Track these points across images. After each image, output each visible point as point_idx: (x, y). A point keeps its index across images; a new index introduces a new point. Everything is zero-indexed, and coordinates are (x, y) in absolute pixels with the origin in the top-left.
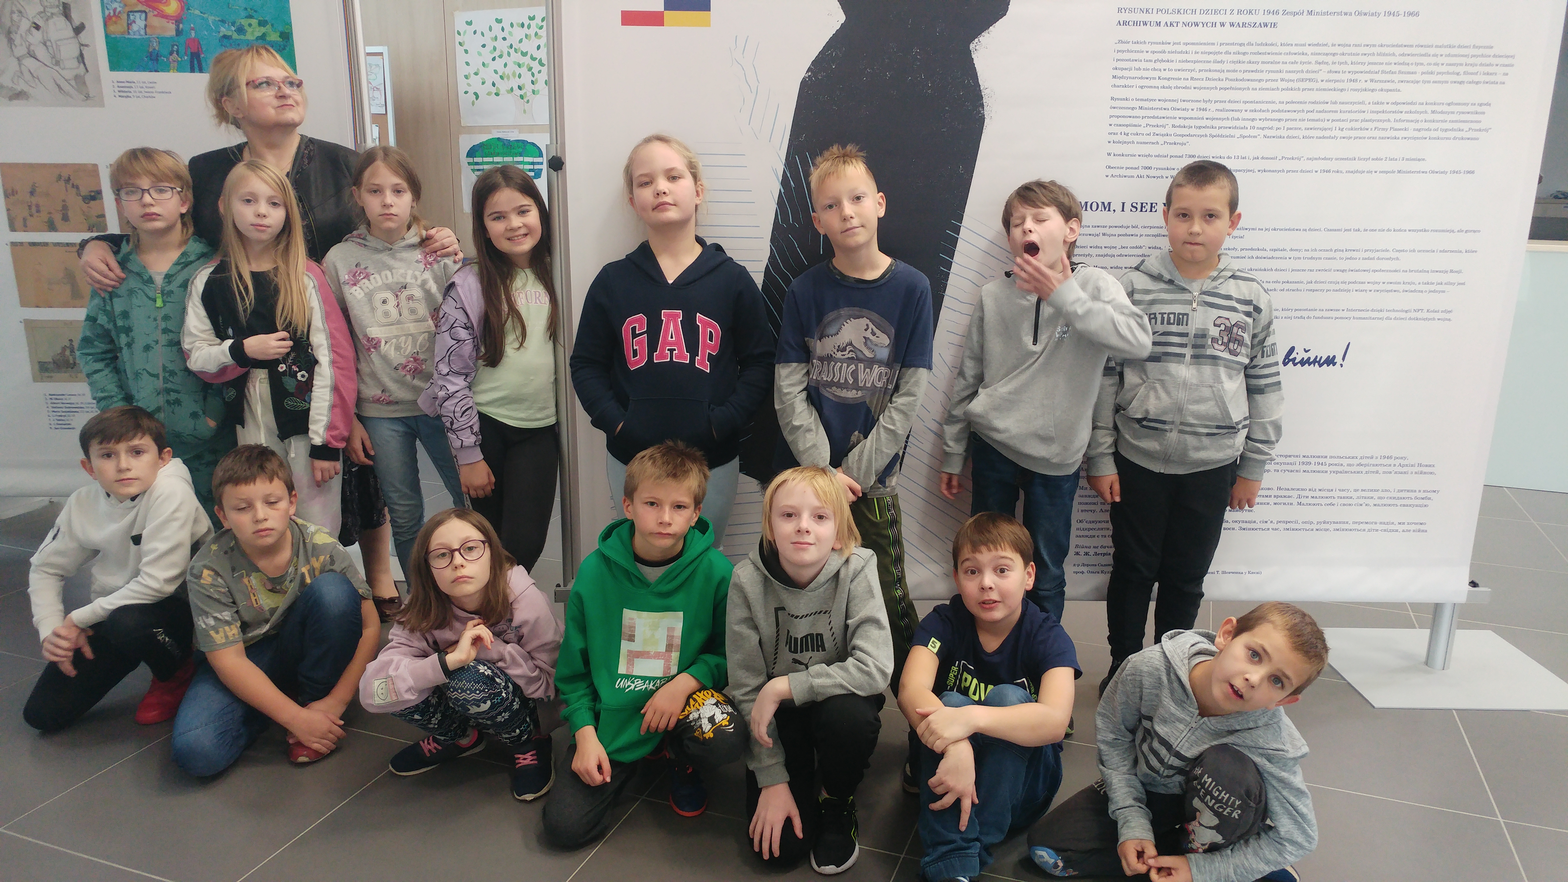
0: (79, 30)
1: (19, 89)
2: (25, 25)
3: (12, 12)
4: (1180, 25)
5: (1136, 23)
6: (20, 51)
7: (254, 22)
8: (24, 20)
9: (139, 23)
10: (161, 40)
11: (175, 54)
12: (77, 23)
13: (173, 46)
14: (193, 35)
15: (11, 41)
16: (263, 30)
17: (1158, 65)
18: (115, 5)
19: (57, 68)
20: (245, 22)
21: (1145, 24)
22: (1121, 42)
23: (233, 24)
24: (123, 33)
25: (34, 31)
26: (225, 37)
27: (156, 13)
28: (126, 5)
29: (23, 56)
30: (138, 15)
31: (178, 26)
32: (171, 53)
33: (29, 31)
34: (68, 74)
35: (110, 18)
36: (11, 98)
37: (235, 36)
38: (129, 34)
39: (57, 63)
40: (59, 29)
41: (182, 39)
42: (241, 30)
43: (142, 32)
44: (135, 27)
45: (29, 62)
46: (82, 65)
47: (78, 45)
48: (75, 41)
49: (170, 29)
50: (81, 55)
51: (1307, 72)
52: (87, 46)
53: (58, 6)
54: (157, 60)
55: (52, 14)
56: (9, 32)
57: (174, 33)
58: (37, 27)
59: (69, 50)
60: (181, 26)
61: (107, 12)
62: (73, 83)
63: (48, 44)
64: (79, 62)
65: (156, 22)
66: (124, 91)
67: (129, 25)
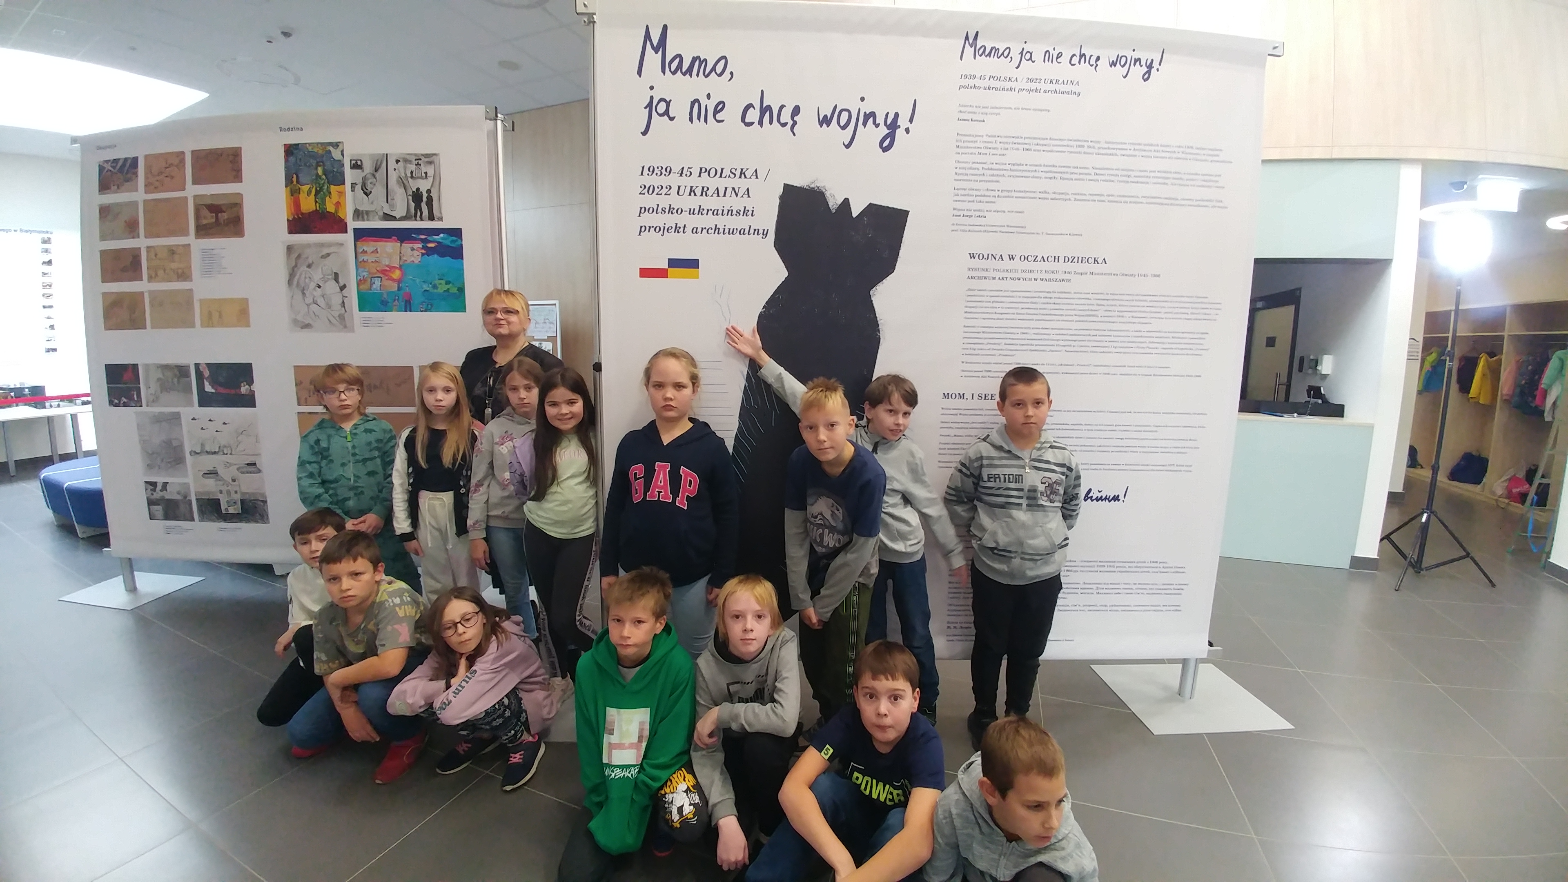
0: (343, 288)
1: (307, 323)
2: (313, 285)
3: (306, 278)
4: (1008, 279)
5: (980, 278)
6: (309, 300)
7: (443, 282)
8: (312, 283)
9: (377, 283)
10: (389, 293)
11: (396, 301)
13: (395, 296)
14: (407, 290)
15: (304, 294)
16: (448, 286)
17: (995, 305)
18: (365, 274)
19: (329, 310)
20: (437, 282)
21: (985, 278)
22: (970, 290)
23: (431, 284)
24: (368, 289)
25: (317, 288)
26: (425, 291)
27: (387, 278)
28: (370, 273)
29: (310, 304)
30: (376, 278)
31: (399, 285)
32: (395, 300)
33: (314, 289)
34: (336, 314)
35: (360, 280)
36: (302, 328)
37: (432, 290)
38: (371, 290)
39: (330, 307)
40: (331, 287)
41: (401, 293)
42: (435, 287)
43: (379, 288)
44: (374, 286)
45: (314, 307)
46: (343, 308)
47: (342, 297)
48: (340, 294)
49: (394, 287)
50: (343, 302)
51: (1092, 310)
52: (347, 297)
53: (331, 275)
54: (386, 305)
55: (329, 279)
56: (304, 290)
57: (396, 289)
58: (319, 287)
59: (336, 300)
60: (400, 285)
61: (359, 278)
62: (337, 318)
63: (325, 296)
64: (342, 307)
65: (388, 283)
66: (366, 323)
67: (371, 285)
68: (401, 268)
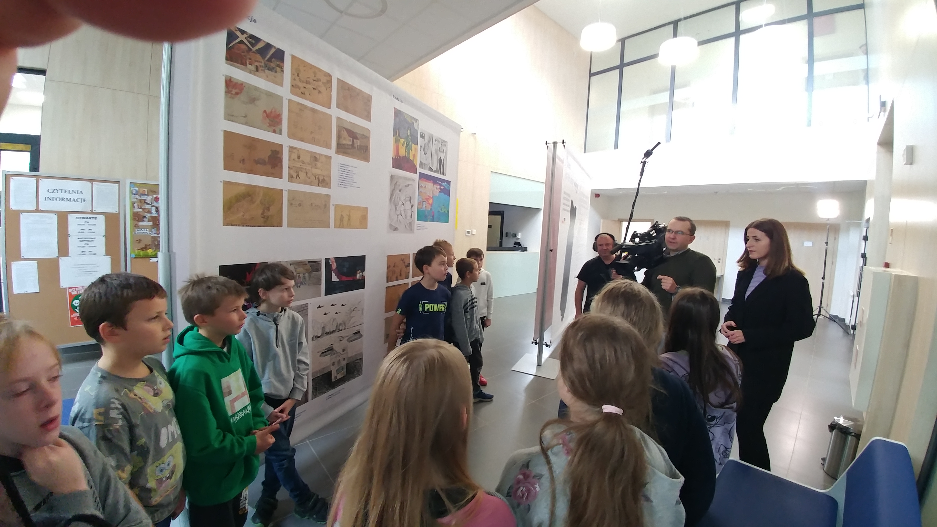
0: (412, 206)
1: (396, 227)
2: (400, 203)
3: (398, 198)
7: (444, 207)
8: (400, 202)
9: (424, 205)
11: (429, 217)
12: (412, 204)
13: (430, 213)
14: (433, 210)
15: (396, 208)
16: (445, 210)
23: (441, 208)
24: (421, 209)
26: (439, 211)
27: (428, 202)
28: (421, 199)
29: (398, 215)
30: (423, 202)
33: (401, 205)
34: (408, 222)
36: (394, 230)
39: (406, 218)
40: (407, 205)
43: (424, 208)
45: (400, 217)
47: (411, 212)
48: (410, 210)
50: (412, 215)
52: (413, 212)
53: (408, 198)
54: (426, 218)
55: (407, 200)
56: (396, 206)
57: (430, 209)
58: (403, 205)
59: (409, 214)
60: (432, 207)
61: (418, 201)
62: (409, 225)
63: (405, 211)
64: (411, 218)
65: (428, 205)
66: (419, 228)
67: (422, 206)
68: (432, 198)
